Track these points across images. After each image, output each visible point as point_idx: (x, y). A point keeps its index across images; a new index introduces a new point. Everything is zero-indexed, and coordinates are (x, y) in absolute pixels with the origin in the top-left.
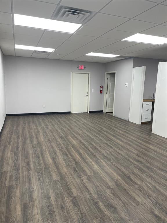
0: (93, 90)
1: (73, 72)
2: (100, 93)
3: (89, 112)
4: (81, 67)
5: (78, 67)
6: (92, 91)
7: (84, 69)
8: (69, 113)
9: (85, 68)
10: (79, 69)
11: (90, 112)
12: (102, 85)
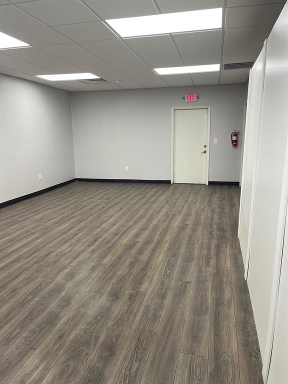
0: (215, 141)
1: (175, 108)
2: (233, 145)
3: (207, 184)
4: (189, 96)
5: (184, 98)
6: (215, 143)
7: (195, 100)
8: (169, 182)
9: (198, 98)
10: (186, 101)
11: (210, 183)
12: (237, 130)
